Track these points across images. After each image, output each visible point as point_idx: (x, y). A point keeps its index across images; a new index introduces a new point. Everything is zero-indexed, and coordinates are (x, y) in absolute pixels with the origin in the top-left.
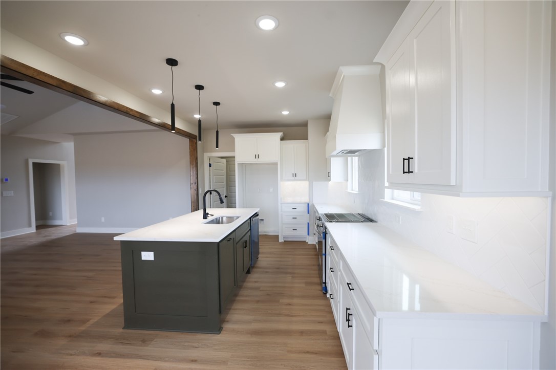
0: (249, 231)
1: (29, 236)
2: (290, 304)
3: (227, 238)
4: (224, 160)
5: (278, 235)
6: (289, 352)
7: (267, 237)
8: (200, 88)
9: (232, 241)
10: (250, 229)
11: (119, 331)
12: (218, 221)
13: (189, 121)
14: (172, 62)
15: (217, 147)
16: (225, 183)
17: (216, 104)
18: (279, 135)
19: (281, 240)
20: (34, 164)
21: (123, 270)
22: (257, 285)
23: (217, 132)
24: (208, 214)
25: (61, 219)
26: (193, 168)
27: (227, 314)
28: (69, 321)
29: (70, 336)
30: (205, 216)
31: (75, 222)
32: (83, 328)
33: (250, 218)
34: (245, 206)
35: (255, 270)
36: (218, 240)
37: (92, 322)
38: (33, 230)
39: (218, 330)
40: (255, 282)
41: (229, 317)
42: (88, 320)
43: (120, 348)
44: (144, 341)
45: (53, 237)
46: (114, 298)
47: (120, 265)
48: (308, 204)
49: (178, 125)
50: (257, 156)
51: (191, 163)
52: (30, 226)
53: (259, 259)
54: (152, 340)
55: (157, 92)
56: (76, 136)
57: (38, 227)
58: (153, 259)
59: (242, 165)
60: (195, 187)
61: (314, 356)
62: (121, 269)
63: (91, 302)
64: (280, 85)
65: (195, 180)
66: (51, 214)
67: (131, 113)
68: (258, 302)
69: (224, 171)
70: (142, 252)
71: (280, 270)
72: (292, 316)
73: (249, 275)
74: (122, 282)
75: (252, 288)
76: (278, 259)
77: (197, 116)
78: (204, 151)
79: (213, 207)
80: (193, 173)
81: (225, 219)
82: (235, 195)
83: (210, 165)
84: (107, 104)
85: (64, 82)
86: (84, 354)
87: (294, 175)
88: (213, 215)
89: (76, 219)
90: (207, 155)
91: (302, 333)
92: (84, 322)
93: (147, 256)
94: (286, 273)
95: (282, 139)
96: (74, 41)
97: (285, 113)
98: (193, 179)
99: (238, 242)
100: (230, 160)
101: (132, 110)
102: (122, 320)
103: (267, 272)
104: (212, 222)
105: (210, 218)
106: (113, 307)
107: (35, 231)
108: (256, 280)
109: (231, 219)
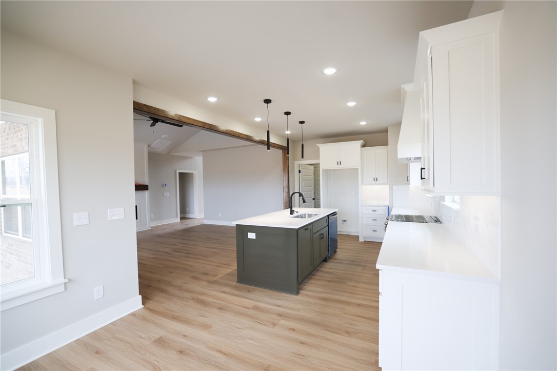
0: (326, 226)
1: (176, 224)
2: (355, 287)
3: (305, 228)
4: (313, 166)
5: (359, 236)
6: (345, 313)
7: (348, 237)
8: (288, 113)
9: (309, 230)
10: (328, 225)
11: (235, 283)
12: (302, 217)
13: (281, 136)
14: (268, 101)
15: (302, 157)
16: (313, 187)
17: (302, 122)
18: (360, 142)
19: (361, 240)
20: (179, 173)
21: (237, 251)
22: (331, 270)
23: (303, 145)
24: (294, 211)
25: (194, 214)
26: (285, 174)
27: (305, 285)
28: (207, 274)
29: (208, 281)
30: (292, 212)
31: (202, 216)
32: (214, 279)
33: (328, 216)
34: (329, 207)
35: (331, 260)
36: (297, 227)
37: (219, 276)
38: (178, 220)
39: (298, 293)
40: (331, 268)
41: (305, 287)
42: (217, 275)
43: (235, 292)
44: (249, 291)
45: (190, 225)
46: (231, 265)
47: (236, 247)
48: (388, 207)
49: (271, 140)
50: (339, 163)
51: (284, 170)
52: (177, 217)
53: (337, 253)
54: (254, 291)
55: (258, 119)
56: (204, 152)
57: (182, 218)
58: (255, 238)
59: (326, 171)
60: (287, 190)
61: (365, 319)
62: (236, 249)
63: (217, 266)
64: (351, 104)
65: (287, 185)
66: (187, 209)
67: (241, 136)
68: (329, 281)
69: (313, 176)
70: (249, 233)
71: (354, 263)
72: (355, 294)
73: (326, 263)
74: (236, 256)
75: (326, 272)
76: (355, 255)
77: (288, 132)
78: (294, 160)
79: (302, 207)
80: (286, 178)
81: (307, 215)
82: (320, 198)
83: (300, 172)
84: (227, 132)
85: (205, 123)
86: (216, 291)
87: (375, 179)
88: (297, 212)
89: (203, 214)
90: (297, 163)
91: (359, 305)
92: (215, 276)
93: (252, 236)
94: (359, 265)
95: (364, 146)
96: (212, 100)
97: (363, 123)
98: (286, 184)
99: (315, 233)
100: (316, 166)
101: (241, 134)
102: (236, 278)
103: (341, 263)
104: (297, 217)
105: (295, 214)
106: (231, 270)
107: (179, 221)
108: (330, 267)
109: (310, 216)
